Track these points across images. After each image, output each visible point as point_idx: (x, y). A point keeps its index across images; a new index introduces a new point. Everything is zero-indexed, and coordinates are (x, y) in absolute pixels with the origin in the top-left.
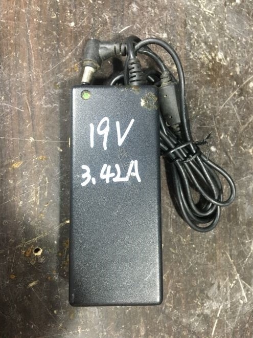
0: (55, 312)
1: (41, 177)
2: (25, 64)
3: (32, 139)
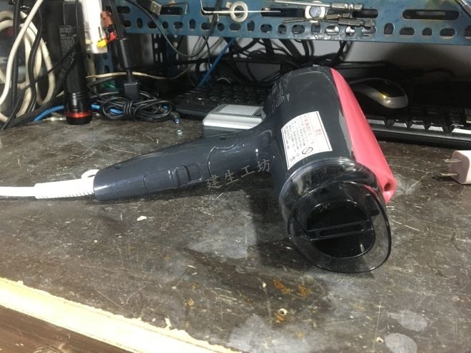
0: (352, 317)
1: (213, 292)
2: (107, 275)
3: (174, 288)
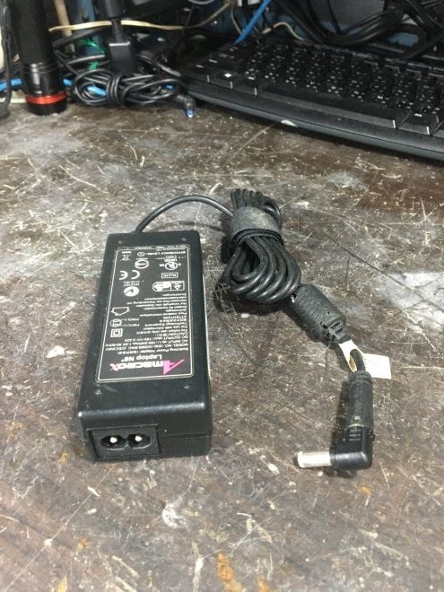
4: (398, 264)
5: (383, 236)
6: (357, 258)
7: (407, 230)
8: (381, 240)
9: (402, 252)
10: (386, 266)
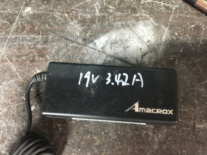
4: (90, 35)
5: (76, 18)
6: (70, 40)
7: (86, 8)
8: (76, 21)
9: (89, 26)
10: (85, 40)
